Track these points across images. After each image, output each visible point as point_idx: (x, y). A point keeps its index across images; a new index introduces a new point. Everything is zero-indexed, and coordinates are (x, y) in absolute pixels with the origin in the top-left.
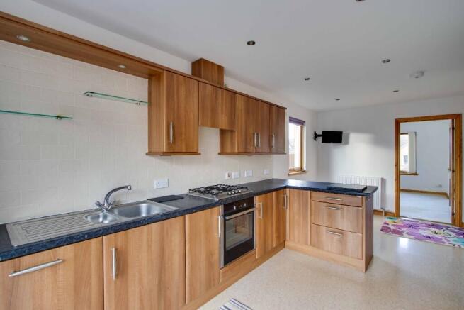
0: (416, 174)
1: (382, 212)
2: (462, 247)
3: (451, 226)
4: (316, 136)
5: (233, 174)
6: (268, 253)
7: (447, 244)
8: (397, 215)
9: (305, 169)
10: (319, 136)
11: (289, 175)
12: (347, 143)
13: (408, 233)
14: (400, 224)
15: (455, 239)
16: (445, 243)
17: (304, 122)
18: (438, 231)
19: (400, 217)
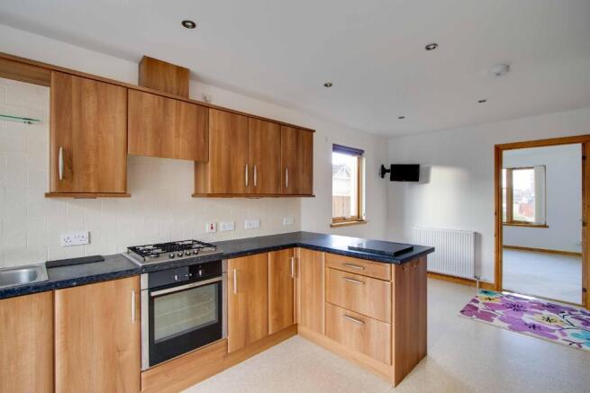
0: (545, 226)
1: (475, 282)
2: (584, 347)
3: (579, 309)
4: (383, 171)
5: (221, 225)
6: (252, 345)
7: (560, 340)
8: (498, 286)
9: (364, 218)
10: (388, 171)
11: (331, 226)
12: (427, 181)
13: (502, 319)
14: (498, 302)
15: (579, 332)
16: (556, 338)
17: (363, 151)
18: (553, 316)
19: (502, 290)
